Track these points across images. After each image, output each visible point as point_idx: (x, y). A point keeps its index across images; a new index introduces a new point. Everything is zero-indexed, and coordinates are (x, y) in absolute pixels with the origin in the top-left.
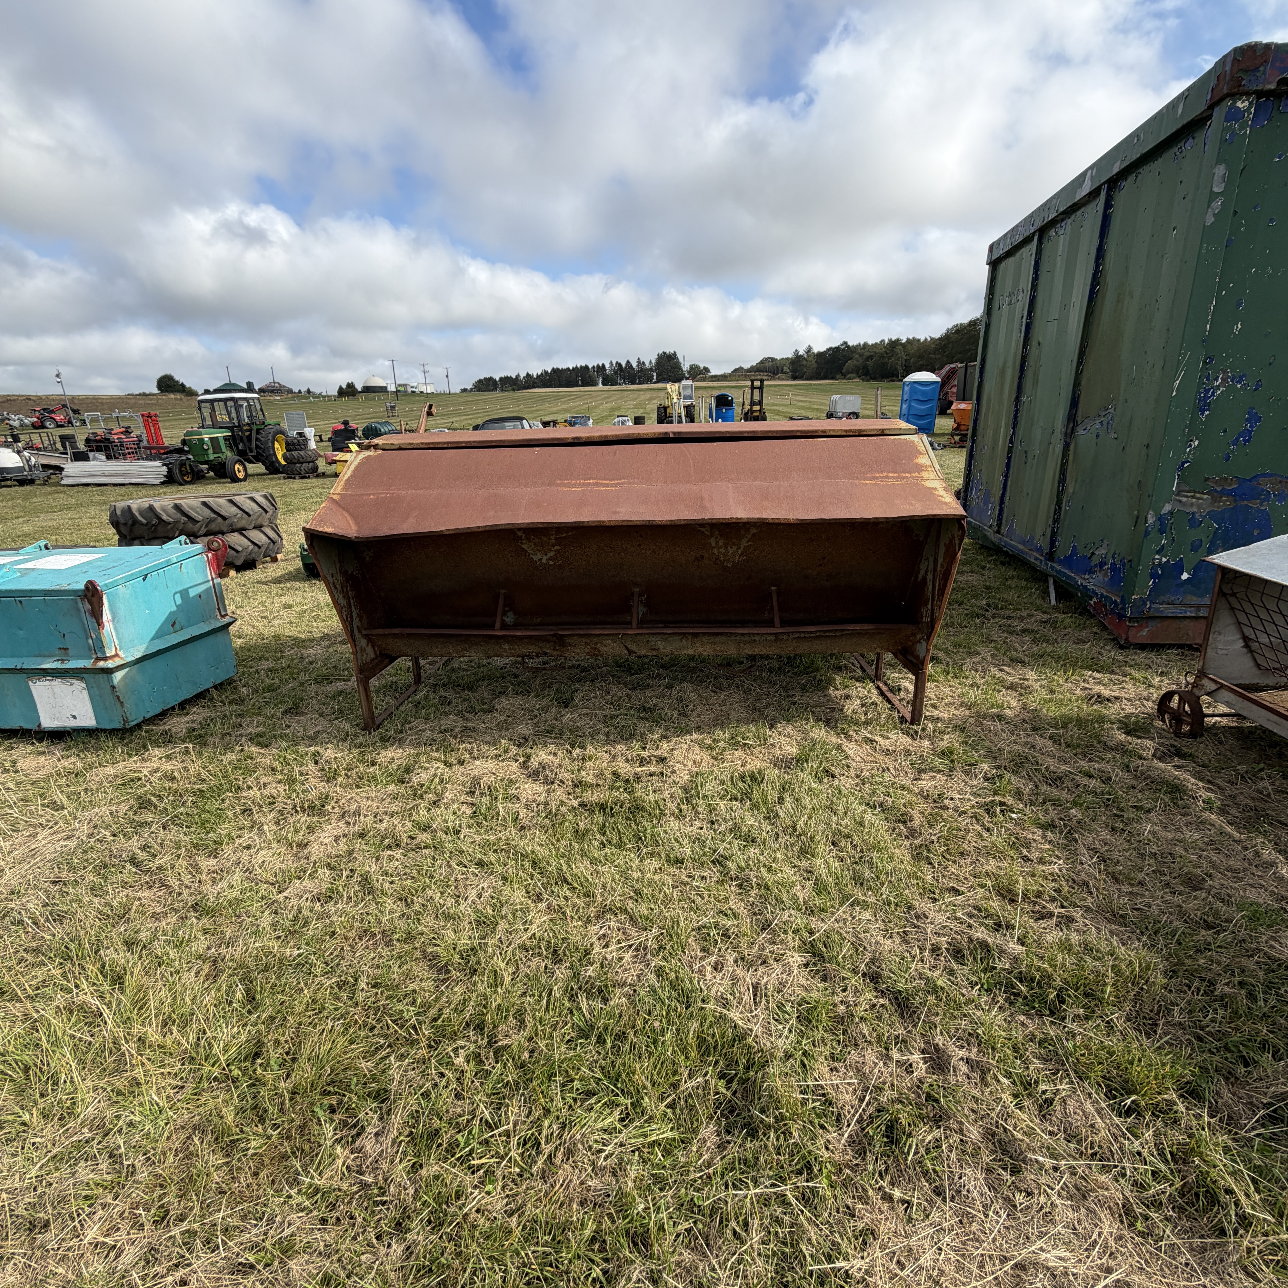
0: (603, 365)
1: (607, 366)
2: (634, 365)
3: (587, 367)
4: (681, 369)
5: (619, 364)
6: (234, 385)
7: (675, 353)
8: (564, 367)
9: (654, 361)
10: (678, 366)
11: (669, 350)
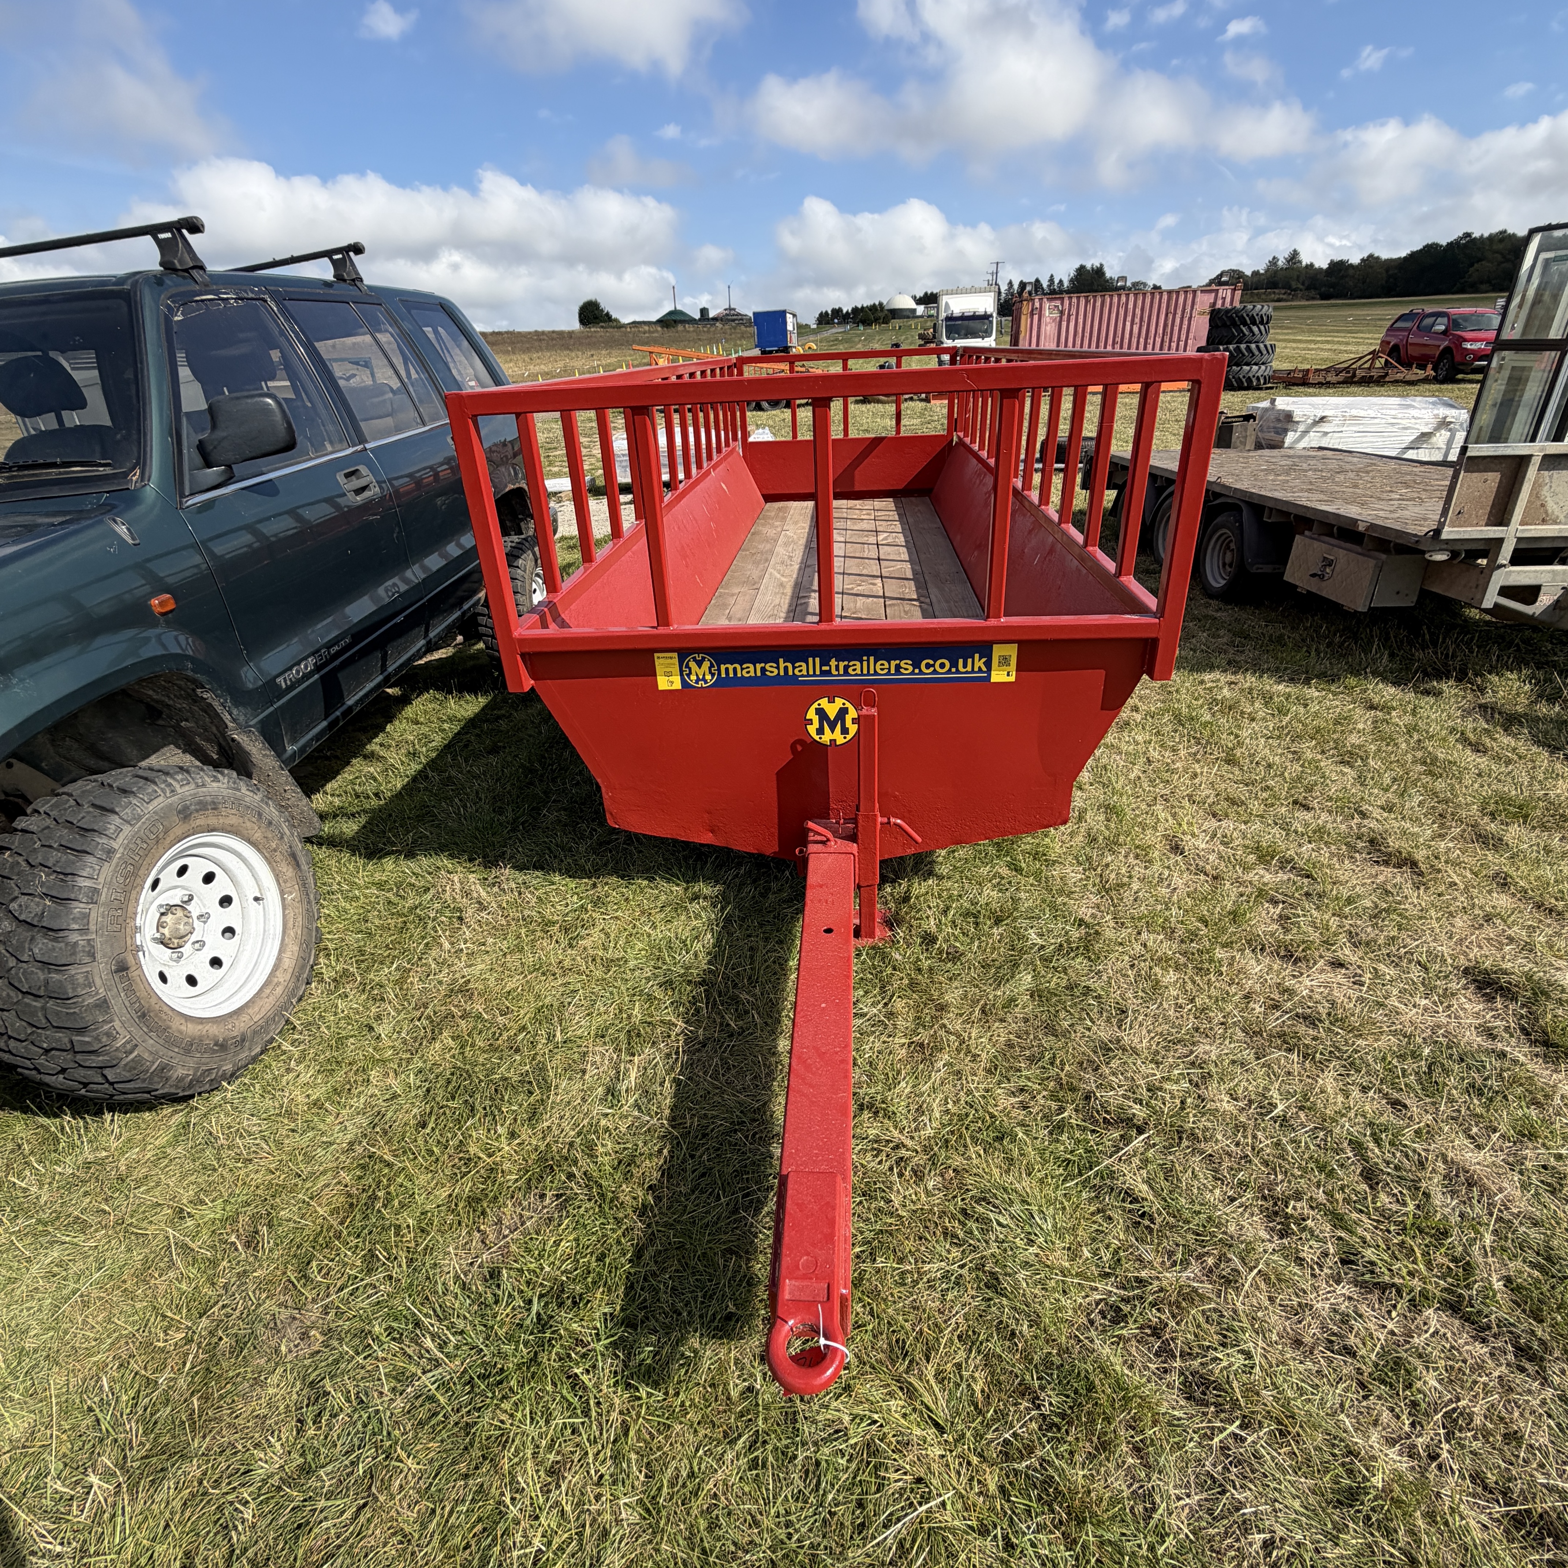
2: (1045, 281)
6: (681, 313)
7: (1101, 266)
9: (1072, 277)
11: (1090, 263)
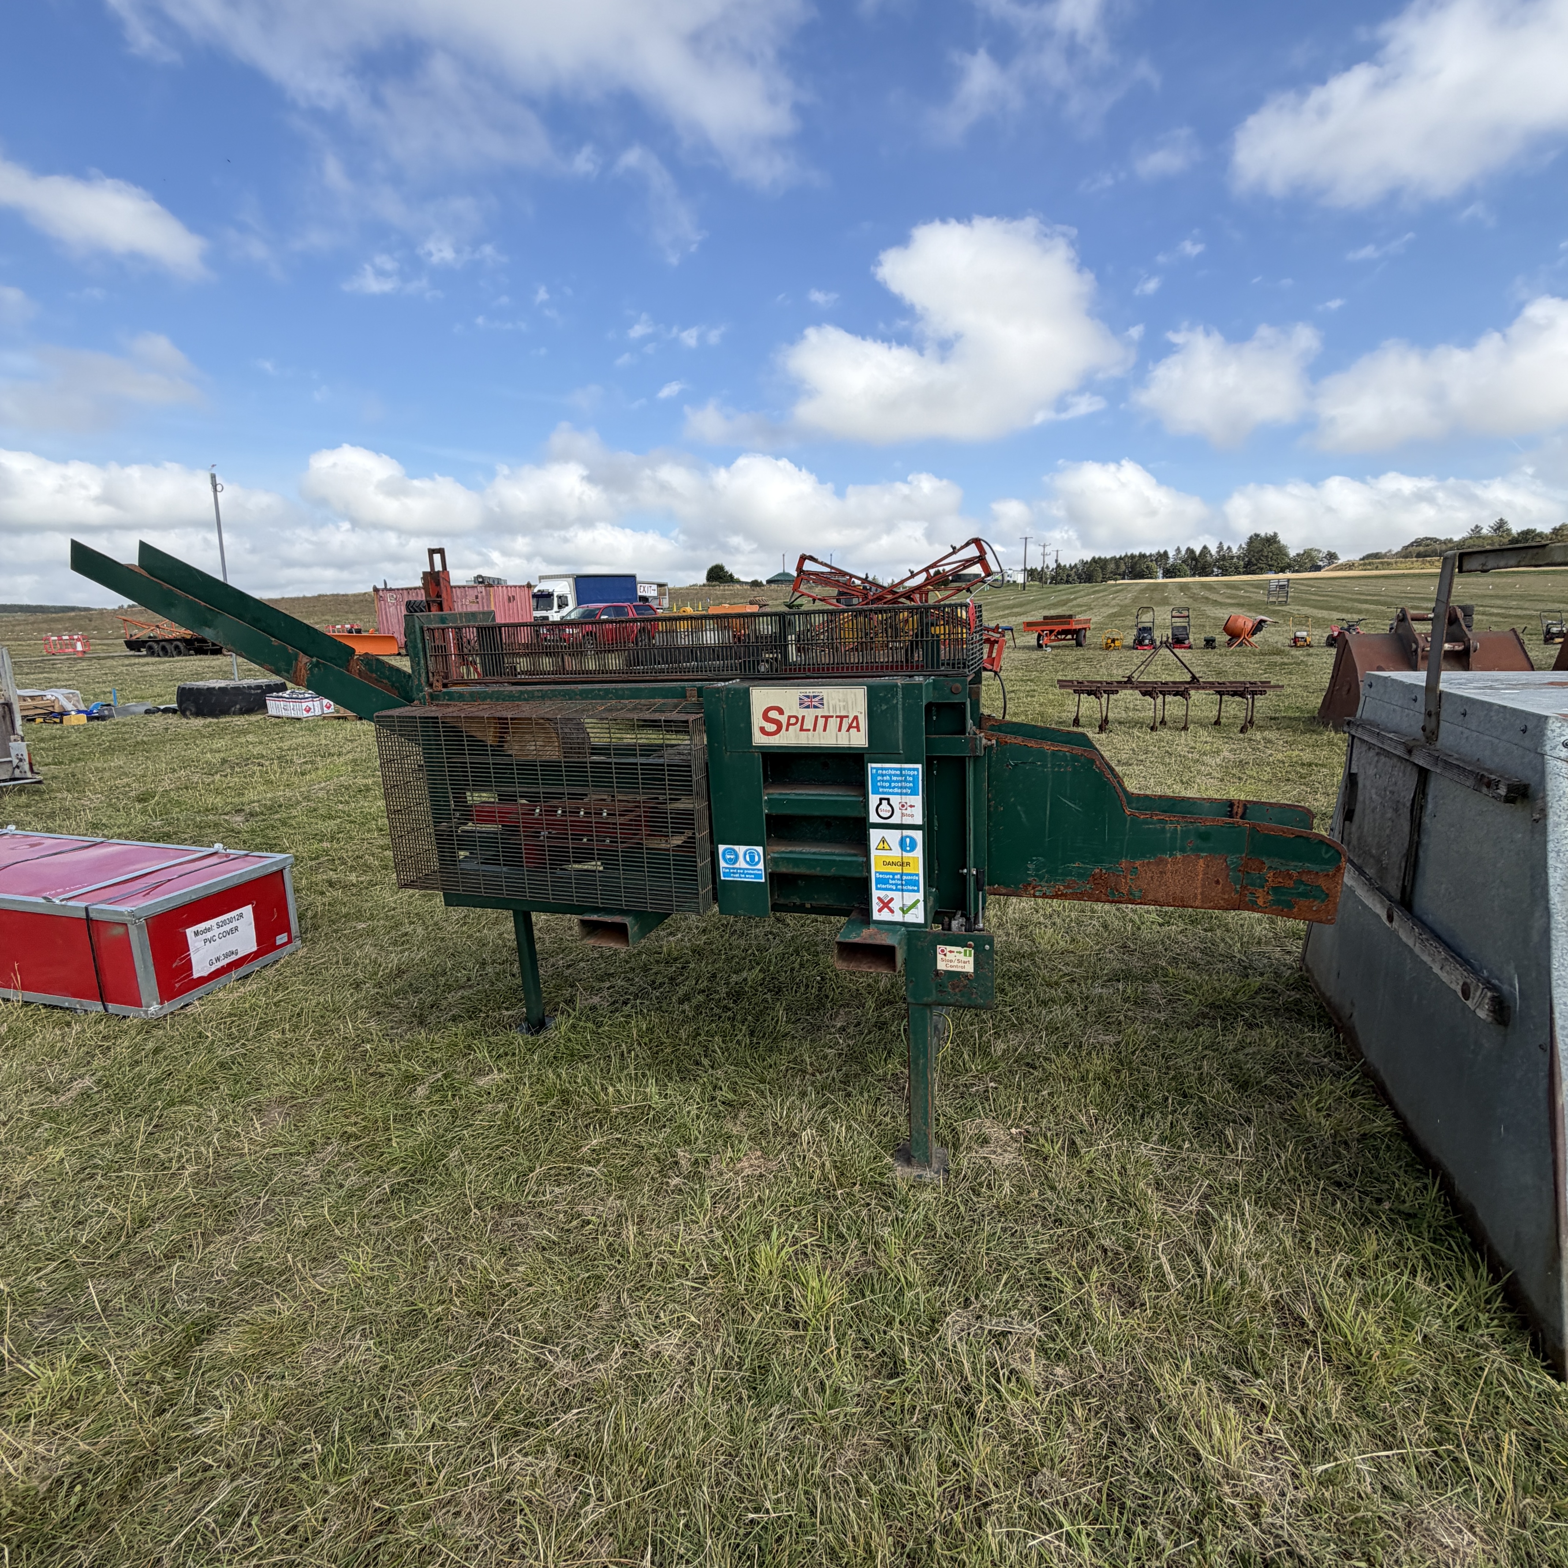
0: (1166, 553)
1: (1171, 554)
2: (1213, 550)
3: (1142, 556)
4: (1287, 555)
5: (1190, 551)
7: (1275, 535)
8: (1108, 557)
9: (1244, 546)
10: (1281, 551)
11: (1265, 531)
